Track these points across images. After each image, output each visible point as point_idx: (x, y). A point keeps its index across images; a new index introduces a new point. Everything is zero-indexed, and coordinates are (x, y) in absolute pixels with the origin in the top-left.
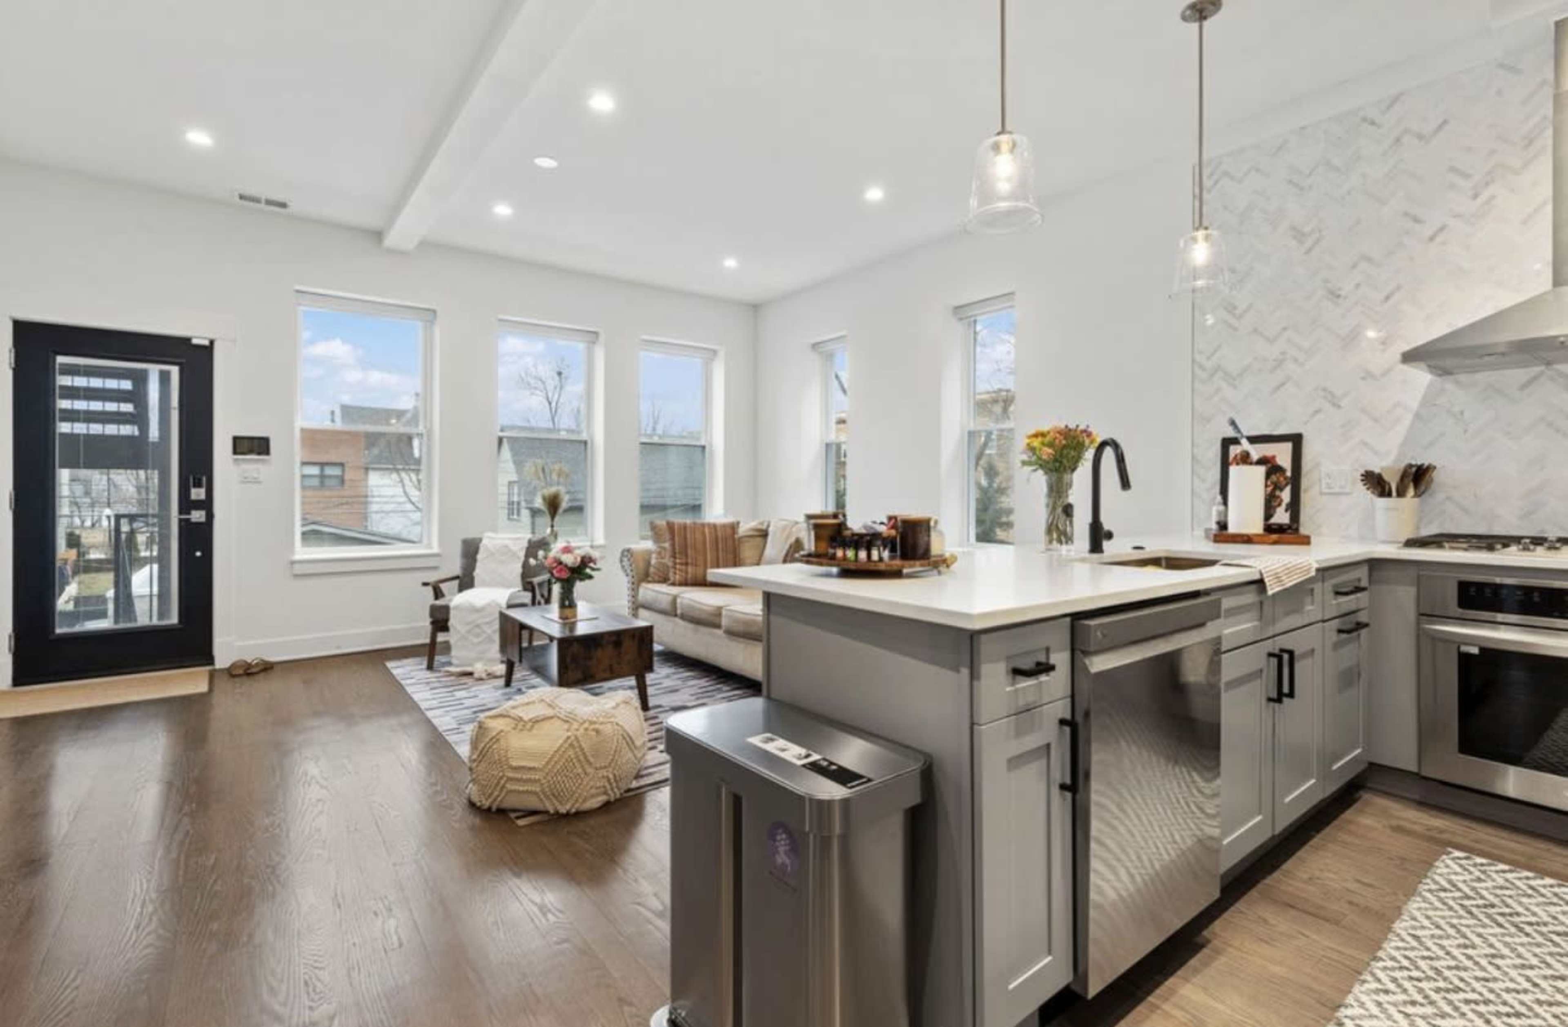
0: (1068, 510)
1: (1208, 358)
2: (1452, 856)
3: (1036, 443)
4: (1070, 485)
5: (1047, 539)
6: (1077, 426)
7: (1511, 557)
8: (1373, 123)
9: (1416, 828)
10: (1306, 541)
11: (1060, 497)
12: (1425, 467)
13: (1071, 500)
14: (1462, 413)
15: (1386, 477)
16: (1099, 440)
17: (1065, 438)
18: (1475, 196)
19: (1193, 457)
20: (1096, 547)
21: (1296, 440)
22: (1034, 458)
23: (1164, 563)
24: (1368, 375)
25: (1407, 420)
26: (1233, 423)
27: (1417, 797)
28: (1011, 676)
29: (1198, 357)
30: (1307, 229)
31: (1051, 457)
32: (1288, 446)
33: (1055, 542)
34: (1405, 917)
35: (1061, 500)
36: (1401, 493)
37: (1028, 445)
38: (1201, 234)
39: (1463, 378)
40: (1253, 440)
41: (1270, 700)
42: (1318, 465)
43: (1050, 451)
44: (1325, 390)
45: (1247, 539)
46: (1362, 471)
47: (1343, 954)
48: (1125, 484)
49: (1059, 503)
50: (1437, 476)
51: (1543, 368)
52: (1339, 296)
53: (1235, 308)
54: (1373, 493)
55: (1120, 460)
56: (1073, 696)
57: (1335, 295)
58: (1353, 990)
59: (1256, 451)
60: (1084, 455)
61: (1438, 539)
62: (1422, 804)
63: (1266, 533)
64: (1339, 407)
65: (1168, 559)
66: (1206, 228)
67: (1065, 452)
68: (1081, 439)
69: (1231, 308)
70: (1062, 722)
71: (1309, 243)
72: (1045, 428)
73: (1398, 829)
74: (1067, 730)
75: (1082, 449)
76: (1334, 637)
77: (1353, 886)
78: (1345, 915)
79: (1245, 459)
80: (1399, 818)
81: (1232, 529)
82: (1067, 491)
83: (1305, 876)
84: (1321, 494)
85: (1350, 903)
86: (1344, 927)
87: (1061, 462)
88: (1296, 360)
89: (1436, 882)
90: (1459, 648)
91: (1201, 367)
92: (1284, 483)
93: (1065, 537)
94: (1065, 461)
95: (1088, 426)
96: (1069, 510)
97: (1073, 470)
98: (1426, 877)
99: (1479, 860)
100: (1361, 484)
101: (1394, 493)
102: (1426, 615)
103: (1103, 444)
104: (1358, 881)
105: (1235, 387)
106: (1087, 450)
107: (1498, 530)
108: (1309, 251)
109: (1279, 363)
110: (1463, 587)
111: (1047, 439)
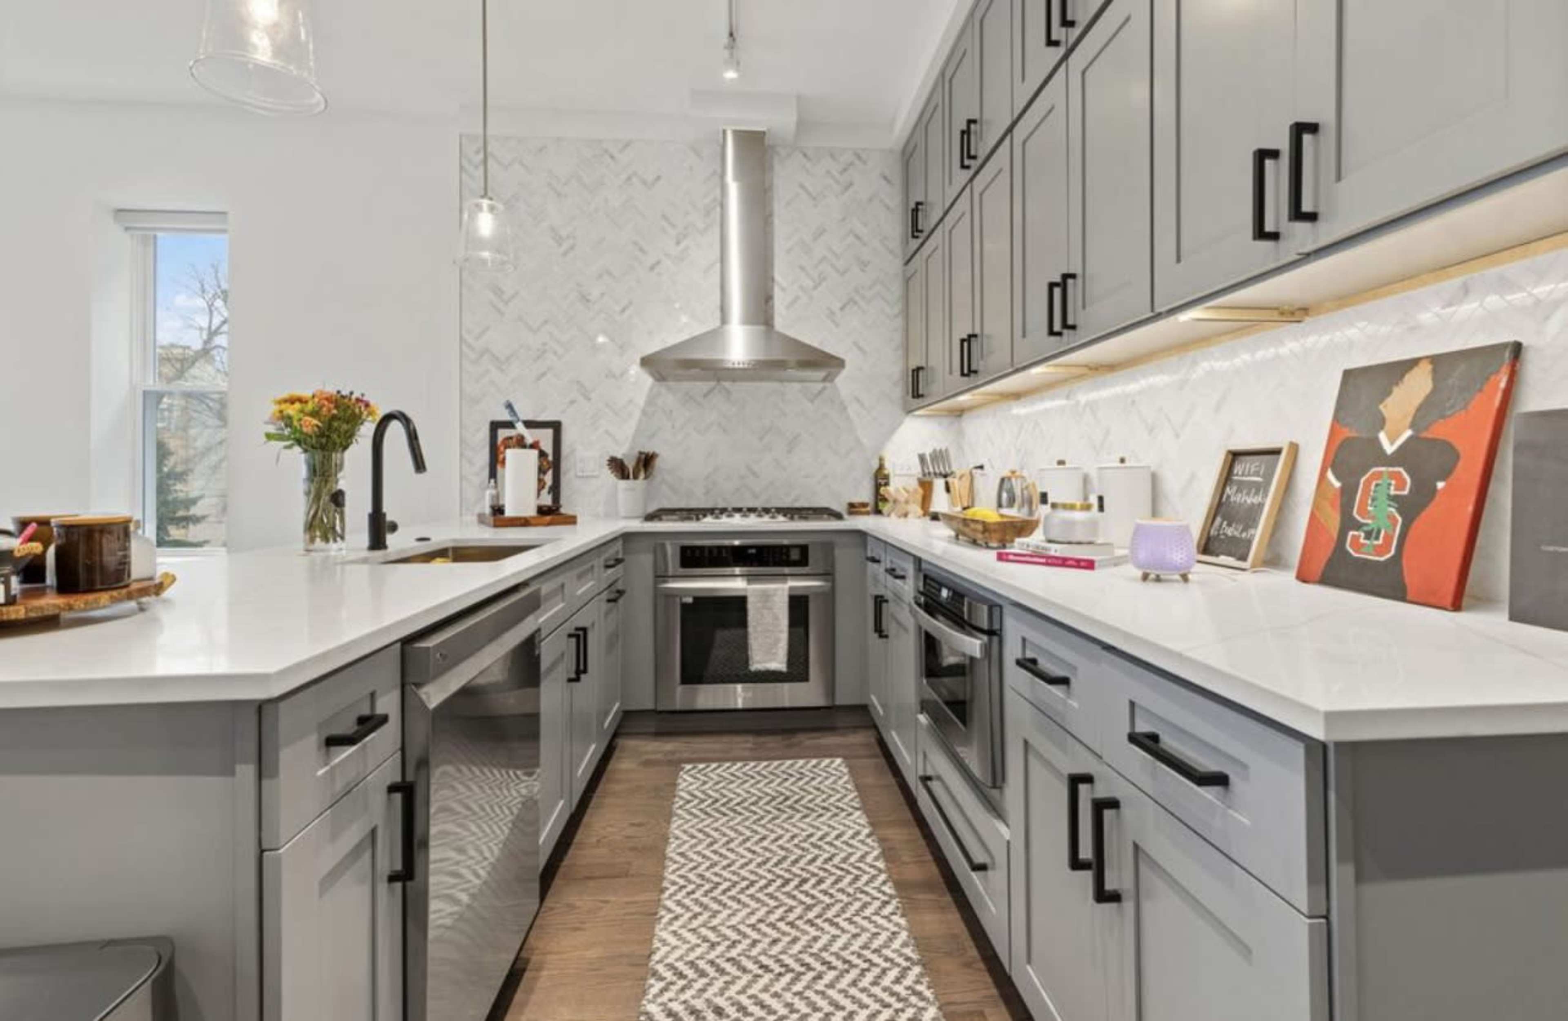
0: (338, 498)
1: (477, 338)
2: (685, 770)
3: (292, 410)
4: (340, 467)
5: (308, 537)
6: (352, 393)
7: (708, 523)
8: (612, 157)
9: (659, 756)
10: (571, 520)
11: (326, 481)
12: (650, 455)
13: (342, 485)
14: (671, 411)
15: (626, 463)
16: (381, 413)
17: (336, 407)
18: (678, 243)
19: (462, 441)
20: (377, 542)
21: (556, 427)
22: (287, 432)
23: (450, 553)
24: (610, 375)
25: (637, 414)
26: (509, 406)
27: (653, 730)
28: (324, 750)
29: (466, 336)
30: (564, 233)
31: (316, 429)
32: (549, 432)
33: (318, 540)
34: (671, 840)
35: (328, 486)
36: (636, 477)
37: (281, 412)
38: (485, 203)
39: (671, 384)
40: (529, 424)
41: (570, 680)
42: (573, 451)
43: (315, 422)
44: (578, 382)
45: (523, 522)
46: (608, 458)
47: (636, 902)
48: (420, 465)
49: (325, 491)
50: (658, 463)
51: (713, 384)
52: (588, 301)
53: (503, 292)
54: (616, 476)
55: (413, 438)
56: (403, 749)
57: (585, 299)
58: (655, 933)
59: (530, 436)
60: (359, 430)
61: (658, 514)
62: (659, 734)
63: (539, 516)
64: (589, 399)
65: (455, 550)
66: (491, 199)
67: (335, 424)
68: (357, 411)
69: (498, 291)
70: (392, 789)
71: (565, 246)
72: (307, 393)
73: (647, 763)
74: (398, 797)
75: (356, 424)
76: (604, 606)
77: (631, 831)
78: (629, 863)
79: (520, 443)
80: (647, 753)
81: (509, 513)
82: (336, 475)
83: (594, 840)
84: (577, 477)
85: (633, 849)
86: (632, 876)
87: (328, 437)
88: (555, 353)
89: (682, 798)
90: (681, 599)
91: (470, 346)
92: (547, 467)
93: (330, 533)
94: (335, 436)
95: (363, 395)
96: (340, 498)
97: (345, 448)
98: (675, 796)
99: (701, 766)
100: (607, 467)
101: (631, 476)
102: (661, 576)
103: (388, 418)
104: (633, 825)
105: (502, 371)
106: (362, 423)
107: (693, 504)
108: (565, 254)
109: (541, 354)
110: (684, 550)
111: (310, 407)
